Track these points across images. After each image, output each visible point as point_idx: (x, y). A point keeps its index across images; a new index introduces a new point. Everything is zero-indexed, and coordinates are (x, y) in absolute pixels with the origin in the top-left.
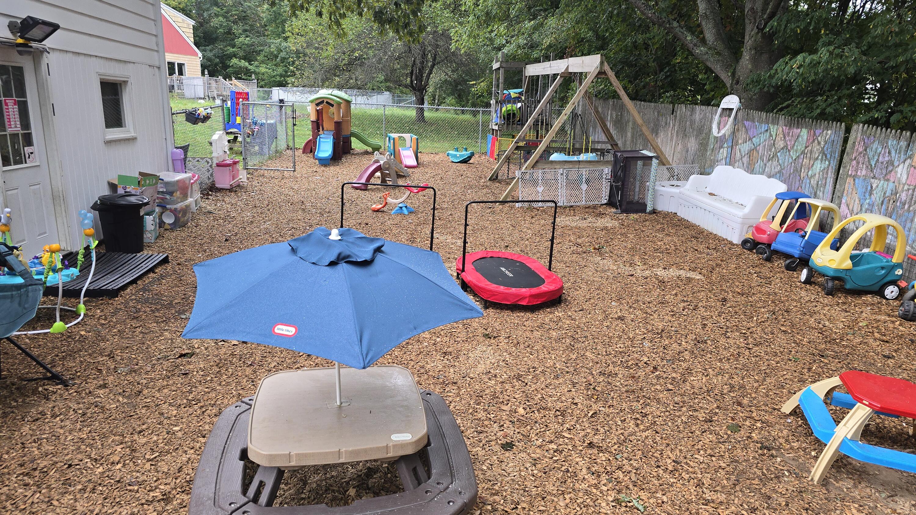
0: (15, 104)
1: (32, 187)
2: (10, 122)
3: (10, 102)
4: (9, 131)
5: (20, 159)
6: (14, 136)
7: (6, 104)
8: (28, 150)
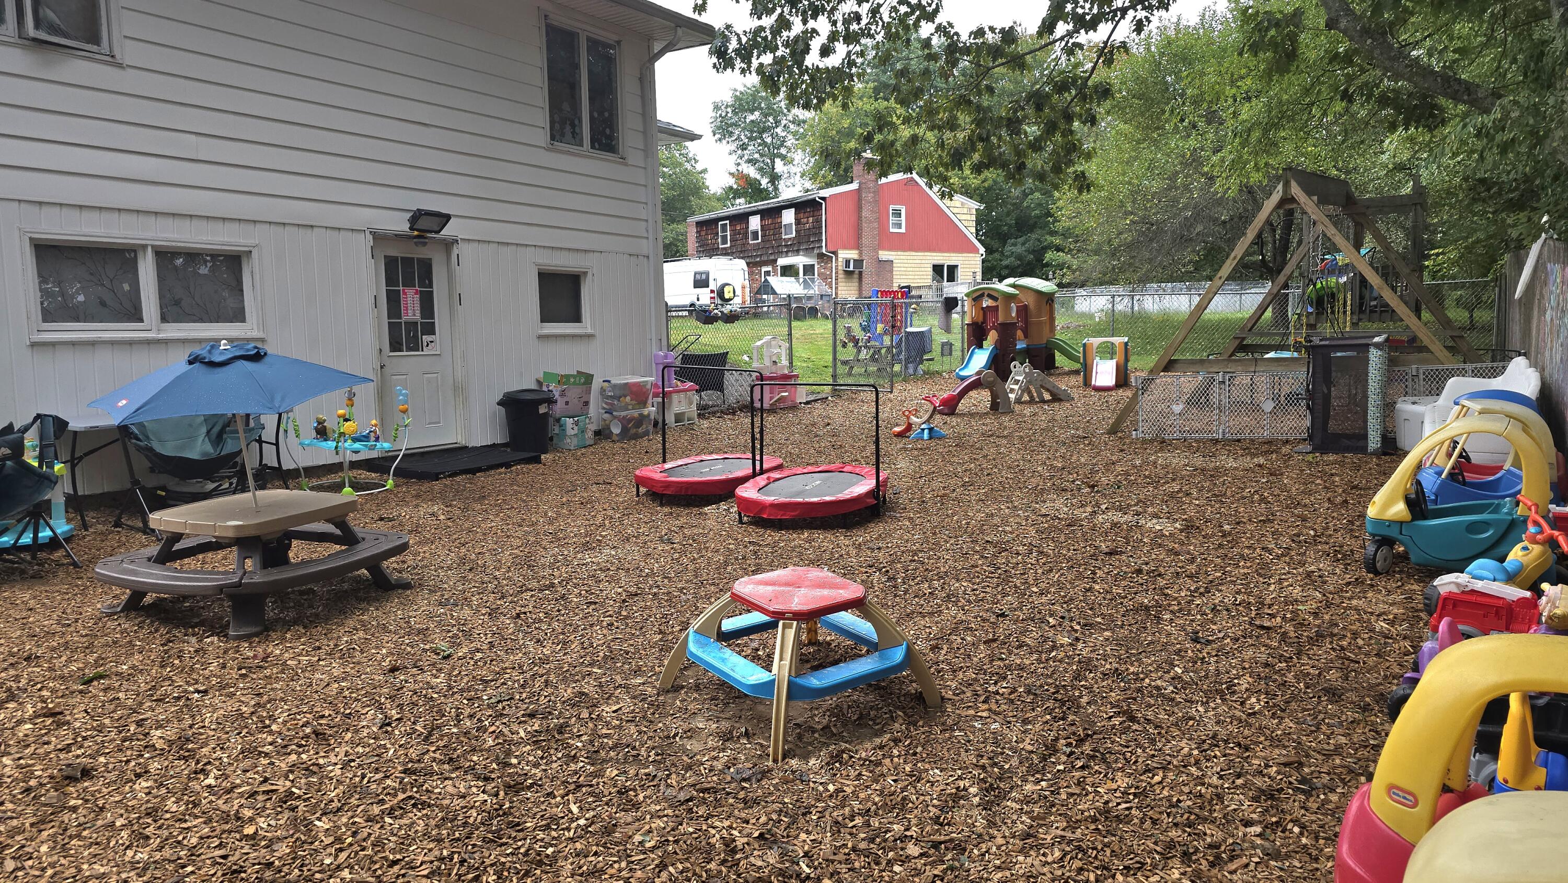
0: (416, 294)
1: (426, 376)
2: (407, 310)
3: (410, 292)
4: (404, 318)
5: (415, 345)
6: (412, 325)
7: (405, 293)
8: (426, 338)
